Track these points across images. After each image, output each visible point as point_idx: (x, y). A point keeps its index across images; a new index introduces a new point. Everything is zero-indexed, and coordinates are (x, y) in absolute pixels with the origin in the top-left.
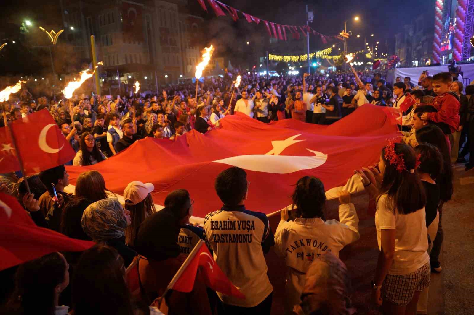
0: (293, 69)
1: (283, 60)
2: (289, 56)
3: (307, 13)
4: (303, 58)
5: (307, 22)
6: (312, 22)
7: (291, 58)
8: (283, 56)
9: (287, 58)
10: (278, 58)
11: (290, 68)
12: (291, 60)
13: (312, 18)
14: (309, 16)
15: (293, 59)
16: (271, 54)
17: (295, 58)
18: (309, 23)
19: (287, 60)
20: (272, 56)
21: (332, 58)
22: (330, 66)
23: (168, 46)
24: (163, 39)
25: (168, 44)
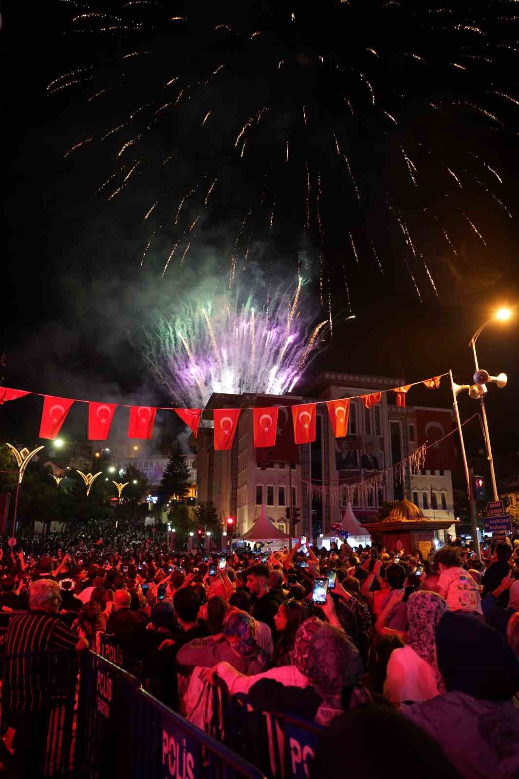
23: (358, 470)
24: (344, 456)
25: (356, 466)
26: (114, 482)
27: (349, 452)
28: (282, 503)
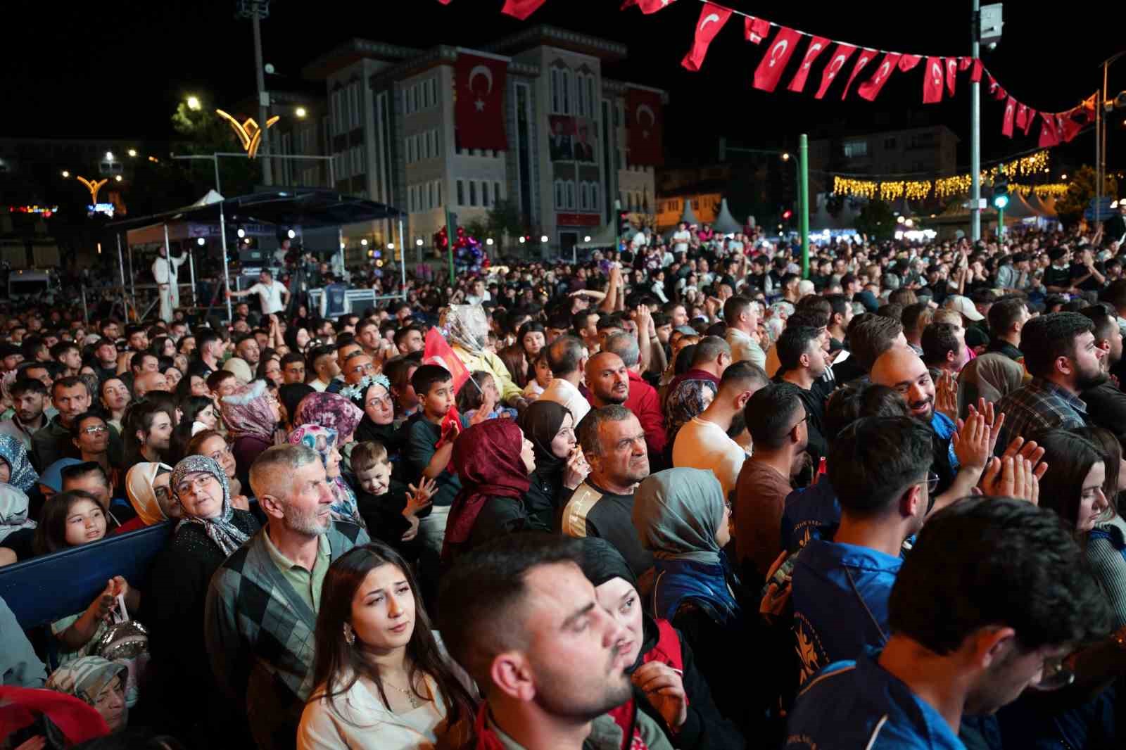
0: (909, 223)
1: (877, 193)
2: (899, 181)
3: (979, 13)
4: (945, 187)
5: (977, 46)
6: (993, 45)
7: (905, 187)
8: (878, 181)
9: (893, 189)
10: (861, 188)
11: (901, 220)
12: (904, 193)
13: (998, 31)
14: (985, 24)
15: (910, 191)
16: (842, 177)
17: (918, 189)
18: (983, 49)
19: (891, 194)
20: (844, 182)
21: (1031, 193)
22: (1030, 215)
23: (571, 162)
24: (558, 143)
25: (570, 158)
26: (79, 178)
27: (563, 139)
28: (485, 203)
